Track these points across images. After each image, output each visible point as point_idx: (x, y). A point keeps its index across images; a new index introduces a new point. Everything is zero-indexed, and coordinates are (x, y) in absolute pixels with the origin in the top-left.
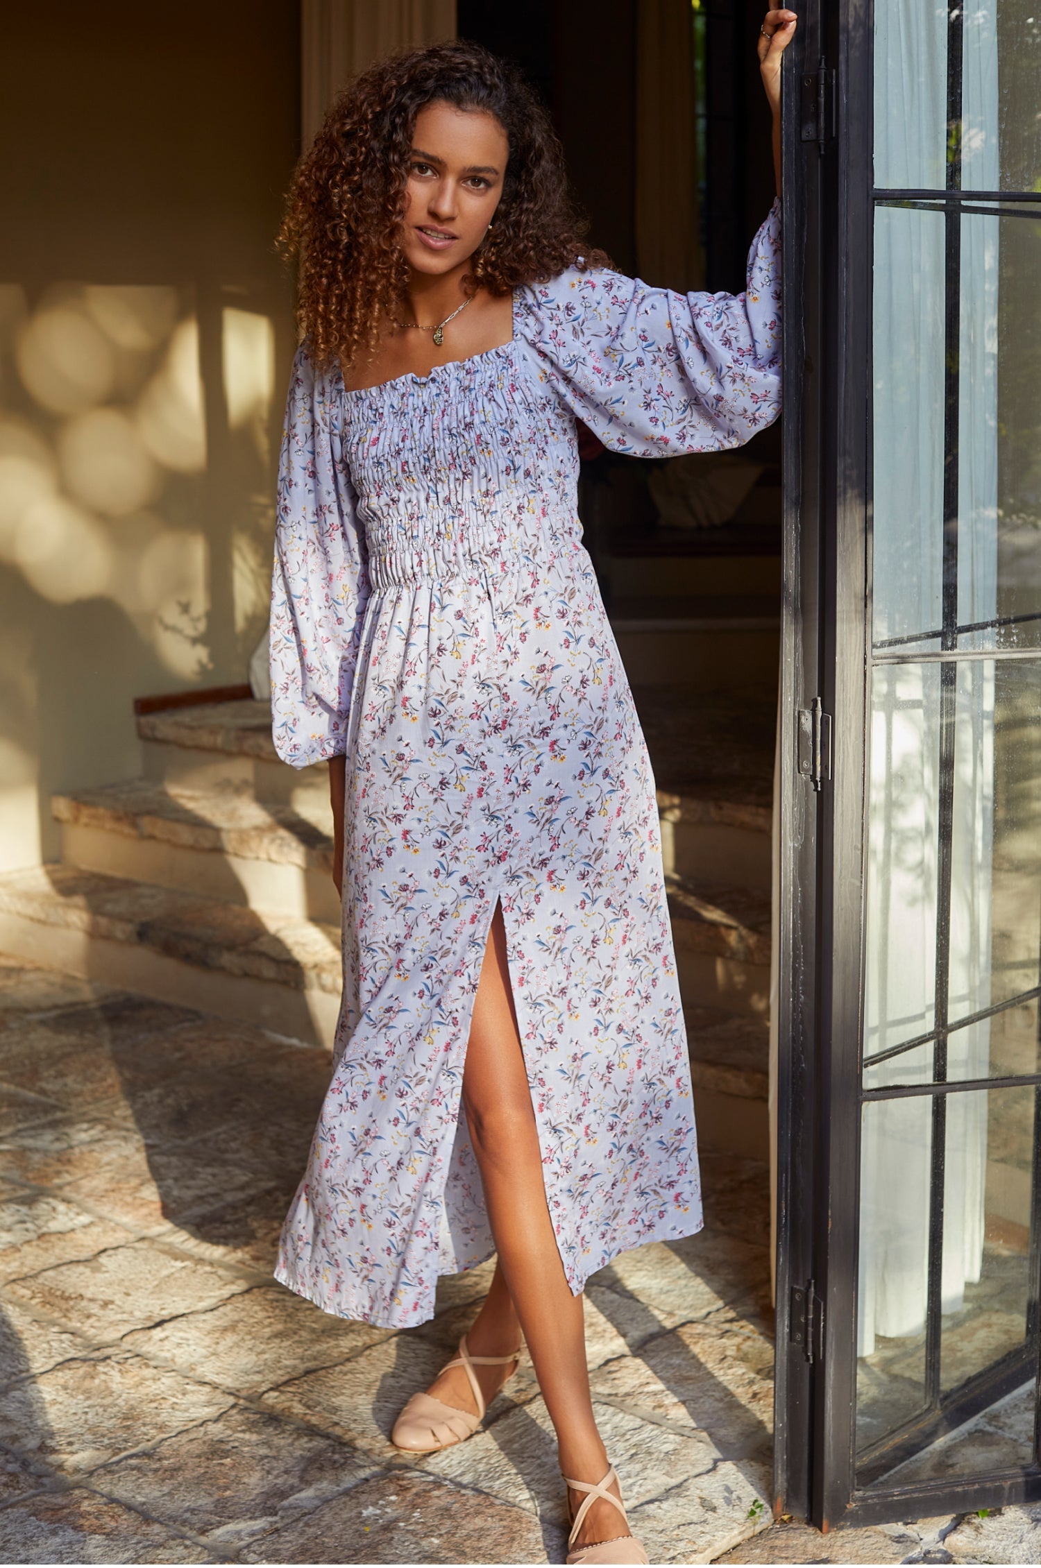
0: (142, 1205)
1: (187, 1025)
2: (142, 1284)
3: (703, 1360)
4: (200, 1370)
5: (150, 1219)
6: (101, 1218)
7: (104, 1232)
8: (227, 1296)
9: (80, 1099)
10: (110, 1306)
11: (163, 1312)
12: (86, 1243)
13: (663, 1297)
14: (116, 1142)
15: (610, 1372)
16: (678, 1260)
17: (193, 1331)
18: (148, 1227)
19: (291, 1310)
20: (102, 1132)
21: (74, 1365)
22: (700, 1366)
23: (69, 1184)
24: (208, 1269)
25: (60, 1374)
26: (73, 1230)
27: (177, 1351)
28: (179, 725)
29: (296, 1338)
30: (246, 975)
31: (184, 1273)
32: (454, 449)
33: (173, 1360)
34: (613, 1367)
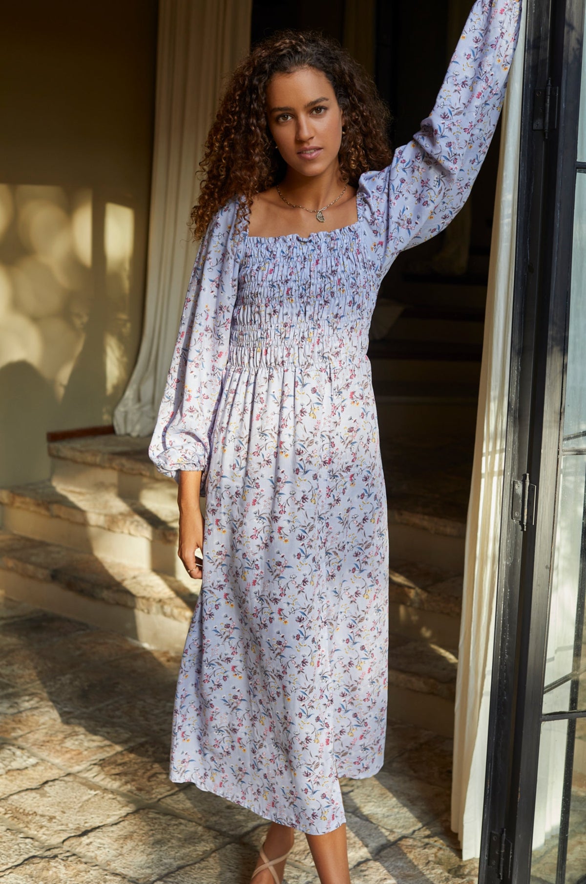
0: (67, 752)
1: (82, 632)
2: (72, 806)
3: (416, 863)
4: (113, 865)
5: (73, 761)
6: (43, 760)
7: (46, 769)
8: (124, 815)
9: (22, 680)
10: (54, 820)
11: (86, 825)
12: (35, 777)
13: (386, 820)
14: (47, 709)
15: (362, 871)
16: (391, 795)
17: (106, 839)
18: (71, 767)
19: (164, 825)
20: (38, 702)
21: (36, 860)
22: (415, 867)
23: (21, 736)
24: (111, 796)
25: (27, 867)
26: (27, 768)
27: (98, 852)
28: (73, 449)
29: (170, 845)
30: (118, 604)
31: (96, 799)
32: (323, 285)
33: (96, 858)
34: (363, 867)
